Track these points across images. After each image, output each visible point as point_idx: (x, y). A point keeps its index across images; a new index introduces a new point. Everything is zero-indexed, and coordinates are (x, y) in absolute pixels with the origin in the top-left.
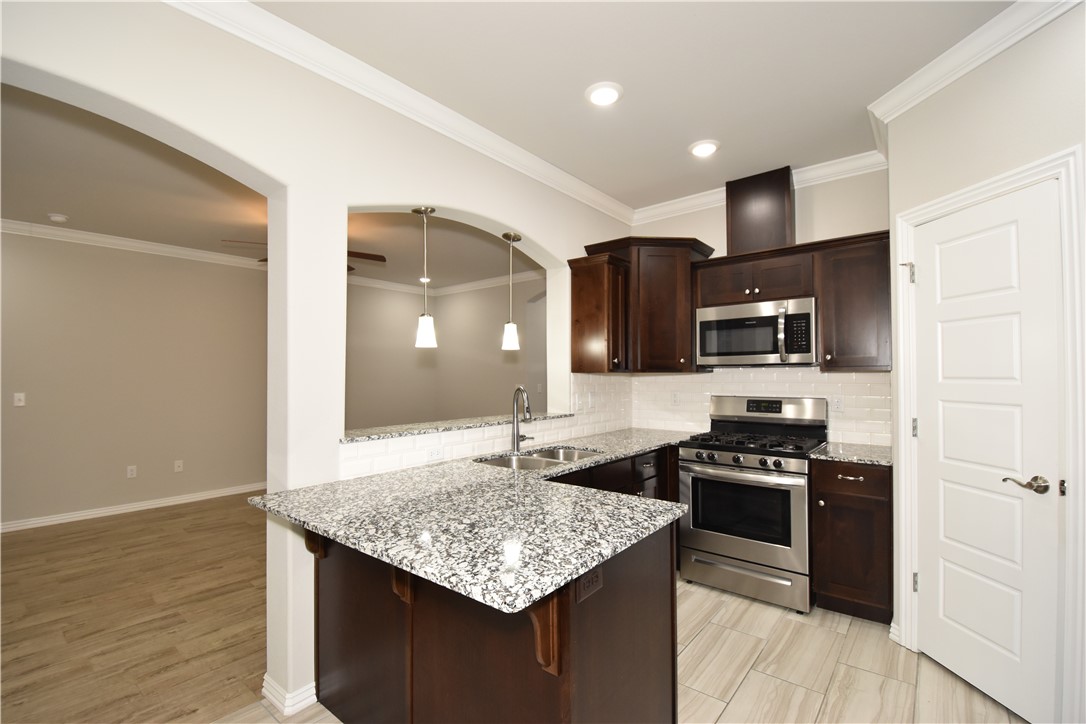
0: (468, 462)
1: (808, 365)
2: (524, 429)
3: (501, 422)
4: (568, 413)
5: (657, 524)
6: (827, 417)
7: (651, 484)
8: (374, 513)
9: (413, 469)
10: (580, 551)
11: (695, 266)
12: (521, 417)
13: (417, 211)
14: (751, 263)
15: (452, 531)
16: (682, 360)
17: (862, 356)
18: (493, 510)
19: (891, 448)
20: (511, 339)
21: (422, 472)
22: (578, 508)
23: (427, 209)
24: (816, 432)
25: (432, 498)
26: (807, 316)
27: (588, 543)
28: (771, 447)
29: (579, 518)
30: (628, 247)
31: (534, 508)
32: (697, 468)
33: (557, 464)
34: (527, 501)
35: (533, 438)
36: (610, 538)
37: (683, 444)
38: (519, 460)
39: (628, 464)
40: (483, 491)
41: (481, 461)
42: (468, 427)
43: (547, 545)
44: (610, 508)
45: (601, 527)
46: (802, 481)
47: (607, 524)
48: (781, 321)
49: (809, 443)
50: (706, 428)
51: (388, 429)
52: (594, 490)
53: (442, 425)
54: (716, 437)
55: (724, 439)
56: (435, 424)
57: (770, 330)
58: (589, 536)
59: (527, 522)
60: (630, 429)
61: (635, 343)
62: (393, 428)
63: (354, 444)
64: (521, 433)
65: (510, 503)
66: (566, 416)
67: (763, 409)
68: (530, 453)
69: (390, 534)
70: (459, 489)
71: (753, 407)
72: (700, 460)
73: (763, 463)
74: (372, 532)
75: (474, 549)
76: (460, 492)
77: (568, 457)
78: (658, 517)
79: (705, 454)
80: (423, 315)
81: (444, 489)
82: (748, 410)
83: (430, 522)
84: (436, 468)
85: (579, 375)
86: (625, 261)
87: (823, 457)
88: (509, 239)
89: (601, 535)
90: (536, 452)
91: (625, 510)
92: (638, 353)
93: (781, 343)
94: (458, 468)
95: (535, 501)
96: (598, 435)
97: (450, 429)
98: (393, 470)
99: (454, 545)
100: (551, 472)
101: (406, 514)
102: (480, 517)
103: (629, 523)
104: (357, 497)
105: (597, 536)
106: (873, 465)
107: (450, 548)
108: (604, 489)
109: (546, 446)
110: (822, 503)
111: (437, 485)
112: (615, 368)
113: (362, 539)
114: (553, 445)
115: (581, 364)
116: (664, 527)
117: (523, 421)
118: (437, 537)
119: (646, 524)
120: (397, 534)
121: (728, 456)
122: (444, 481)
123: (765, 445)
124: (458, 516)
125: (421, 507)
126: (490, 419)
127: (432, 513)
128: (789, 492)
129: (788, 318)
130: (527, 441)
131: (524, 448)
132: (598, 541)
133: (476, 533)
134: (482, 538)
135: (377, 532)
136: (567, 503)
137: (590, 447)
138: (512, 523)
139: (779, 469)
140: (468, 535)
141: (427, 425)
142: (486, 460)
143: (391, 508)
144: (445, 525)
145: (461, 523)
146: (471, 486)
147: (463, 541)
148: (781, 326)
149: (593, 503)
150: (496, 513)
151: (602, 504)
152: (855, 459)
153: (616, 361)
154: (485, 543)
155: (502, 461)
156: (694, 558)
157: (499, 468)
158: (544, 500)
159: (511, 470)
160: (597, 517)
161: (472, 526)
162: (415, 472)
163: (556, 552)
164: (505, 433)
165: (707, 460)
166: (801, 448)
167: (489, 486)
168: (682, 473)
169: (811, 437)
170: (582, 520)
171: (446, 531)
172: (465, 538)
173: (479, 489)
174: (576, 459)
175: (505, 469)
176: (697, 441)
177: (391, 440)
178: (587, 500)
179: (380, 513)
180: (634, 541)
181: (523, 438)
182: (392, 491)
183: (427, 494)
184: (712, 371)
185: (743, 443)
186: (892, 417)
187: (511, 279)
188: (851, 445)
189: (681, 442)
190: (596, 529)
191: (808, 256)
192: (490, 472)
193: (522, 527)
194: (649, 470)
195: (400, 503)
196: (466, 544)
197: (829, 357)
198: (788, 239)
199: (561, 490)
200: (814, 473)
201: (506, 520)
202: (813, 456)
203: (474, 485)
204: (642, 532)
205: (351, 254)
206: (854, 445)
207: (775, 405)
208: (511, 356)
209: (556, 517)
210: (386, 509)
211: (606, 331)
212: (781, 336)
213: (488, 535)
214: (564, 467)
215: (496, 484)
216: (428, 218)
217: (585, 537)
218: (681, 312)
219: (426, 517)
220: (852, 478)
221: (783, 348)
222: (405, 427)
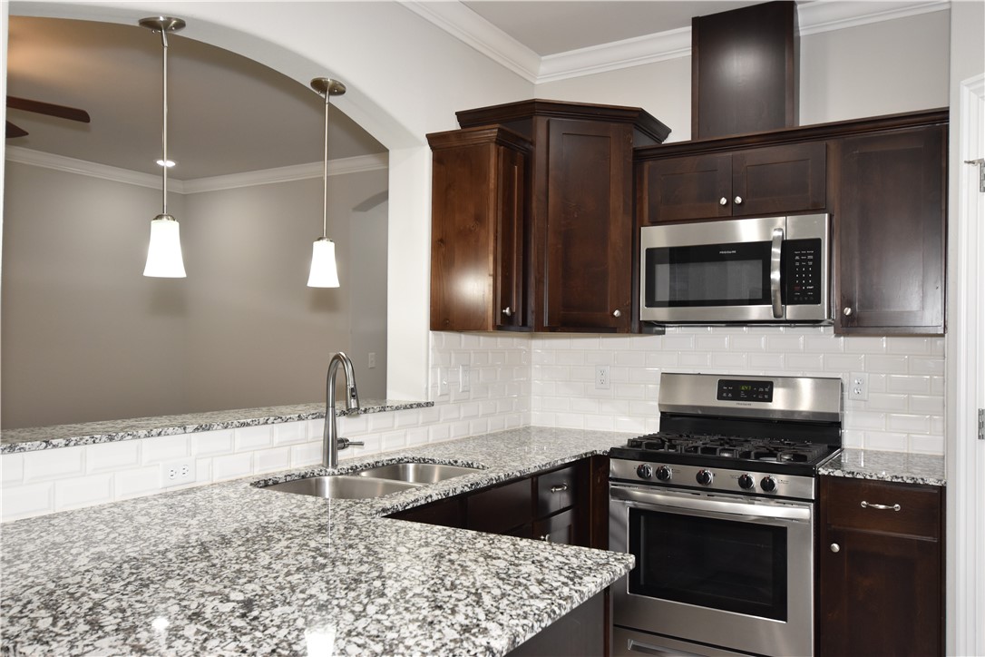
0: (241, 488)
1: (815, 323)
2: (346, 428)
3: (304, 415)
4: (423, 400)
5: (585, 590)
6: (842, 408)
7: (563, 520)
8: (51, 586)
9: (136, 501)
10: (452, 645)
11: (639, 156)
12: (340, 406)
13: (150, 24)
14: (730, 154)
15: (208, 615)
16: (616, 313)
17: (898, 310)
18: (288, 574)
19: (944, 457)
20: (324, 268)
21: (152, 506)
22: (445, 565)
23: (169, 19)
24: (825, 431)
25: (171, 555)
26: (816, 244)
27: (466, 629)
28: (758, 456)
29: (448, 584)
30: (531, 117)
31: (365, 568)
32: (638, 492)
33: (404, 489)
34: (352, 554)
35: (361, 444)
36: (504, 619)
37: (616, 453)
38: (336, 483)
39: (526, 488)
40: (269, 539)
41: (266, 485)
42: (243, 425)
43: (391, 635)
44: (502, 564)
45: (487, 599)
46: (805, 512)
47: (497, 592)
48: (776, 250)
49: (814, 451)
50: (651, 427)
51: (88, 427)
52: (471, 533)
53: (193, 420)
54: (670, 440)
55: (683, 445)
56: (180, 419)
57: (756, 266)
58: (467, 617)
59: (352, 595)
60: (527, 430)
61: (539, 282)
62: (97, 426)
63: (16, 456)
64: (340, 436)
65: (321, 560)
66: (419, 405)
67: (743, 395)
68: (355, 470)
69: (82, 627)
70: (223, 537)
71: (729, 391)
72: (643, 480)
73: (745, 483)
74: (45, 623)
75: (250, 650)
76: (225, 541)
77: (423, 477)
78: (586, 579)
79: (652, 468)
80: (159, 217)
81: (194, 538)
82: (720, 397)
83: (164, 600)
84: (179, 501)
85: (444, 335)
86: (525, 141)
87: (838, 473)
88: (324, 91)
89: (488, 613)
90: (366, 467)
91: (528, 568)
92: (543, 298)
93: (775, 287)
94: (223, 499)
95: (368, 555)
96: (474, 439)
97: (208, 428)
98: (95, 504)
99: (210, 644)
100: (395, 502)
101: (117, 586)
102: (263, 587)
103: (535, 589)
104: (18, 557)
105: (482, 616)
106: (915, 485)
107: (204, 648)
108: (489, 531)
109: (385, 459)
110: (836, 547)
111: (181, 531)
112: (505, 324)
113: (23, 638)
114: (397, 457)
115: (446, 317)
116: (596, 596)
117: (343, 413)
118: (177, 628)
119: (566, 591)
120: (95, 626)
121: (689, 473)
122: (194, 522)
123: (747, 455)
124: (220, 587)
125: (147, 572)
126: (285, 410)
127: (170, 584)
128: (784, 530)
129: (787, 246)
130: (350, 448)
131: (346, 461)
132: (484, 624)
133: (256, 618)
134: (266, 628)
135: (54, 624)
136: (424, 557)
137: (461, 459)
138: (324, 597)
139: (769, 492)
140: (239, 623)
141: (165, 420)
142: (276, 483)
143: (88, 576)
144: (194, 606)
145: (227, 600)
146: (247, 530)
147: (230, 635)
148: (776, 260)
149: (472, 556)
150: (294, 578)
151: (487, 557)
152: (886, 475)
153: (507, 311)
154: (272, 637)
155: (305, 484)
156: (631, 643)
157: (299, 497)
158: (383, 553)
159: (321, 500)
160: (480, 580)
161: (248, 604)
162: (140, 506)
163: (408, 648)
164: (311, 435)
165: (655, 480)
166: (804, 458)
167: (280, 529)
168: (614, 503)
169: (816, 441)
170: (453, 587)
171: (196, 616)
172: (234, 629)
173: (263, 535)
174: (436, 478)
175: (311, 499)
176: (638, 449)
177: (91, 448)
178: (460, 551)
179: (65, 586)
180: (547, 622)
181: (344, 444)
182: (89, 542)
183: (161, 548)
184: (663, 333)
185: (713, 451)
186: (946, 408)
187: (325, 169)
188: (878, 454)
189: (613, 450)
190: (479, 603)
191: (819, 146)
192: (282, 505)
193: (343, 603)
194: (559, 498)
195: (105, 565)
196: (235, 639)
197: (848, 311)
198: (788, 118)
199: (413, 534)
200: (823, 497)
201: (313, 591)
202: (822, 471)
203: (253, 528)
204: (560, 606)
205: (12, 102)
206: (882, 453)
207: (761, 389)
208: (324, 299)
209: (406, 583)
210: (78, 578)
211: (491, 258)
212: (776, 275)
213: (277, 622)
214: (416, 493)
215: (294, 526)
216: (172, 39)
217: (460, 618)
218: (616, 233)
219: (156, 591)
220: (882, 507)
221: (779, 295)
222: (120, 424)
